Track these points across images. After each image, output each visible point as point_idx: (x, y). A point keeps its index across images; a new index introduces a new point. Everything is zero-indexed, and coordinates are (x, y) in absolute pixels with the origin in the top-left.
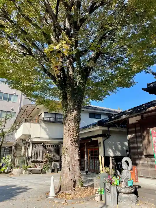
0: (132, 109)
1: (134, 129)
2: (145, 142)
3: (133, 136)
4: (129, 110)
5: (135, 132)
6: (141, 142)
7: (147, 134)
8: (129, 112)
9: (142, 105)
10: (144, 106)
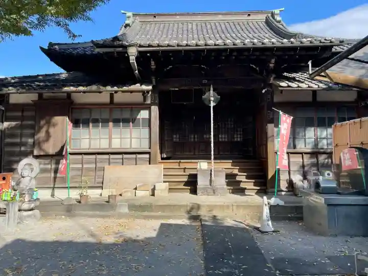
0: (19, 78)
1: (20, 114)
2: (42, 135)
3: (13, 125)
4: (13, 78)
5: (22, 119)
6: (33, 136)
7: (47, 125)
8: (13, 81)
9: (38, 76)
10: (40, 77)
